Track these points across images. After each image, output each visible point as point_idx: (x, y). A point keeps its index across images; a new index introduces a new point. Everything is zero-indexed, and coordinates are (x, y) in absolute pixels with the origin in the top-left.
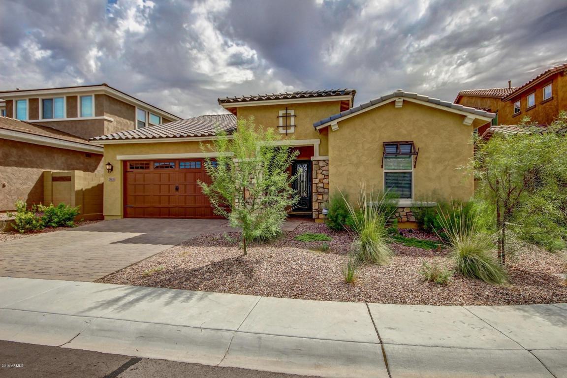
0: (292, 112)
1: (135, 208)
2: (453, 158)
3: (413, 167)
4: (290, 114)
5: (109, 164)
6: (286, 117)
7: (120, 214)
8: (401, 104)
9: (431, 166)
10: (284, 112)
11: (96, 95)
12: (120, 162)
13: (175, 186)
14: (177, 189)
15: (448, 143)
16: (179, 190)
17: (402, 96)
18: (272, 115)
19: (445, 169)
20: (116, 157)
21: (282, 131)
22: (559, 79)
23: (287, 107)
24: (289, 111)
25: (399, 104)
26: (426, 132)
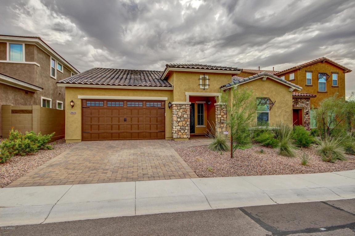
0: (207, 77)
1: (91, 134)
2: (285, 107)
3: (269, 110)
4: (206, 77)
5: (72, 101)
6: (204, 79)
7: (80, 139)
8: (266, 79)
9: (276, 110)
10: (203, 76)
11: (26, 44)
12: (80, 100)
13: (123, 118)
14: (125, 120)
15: (283, 99)
16: (127, 121)
17: (267, 75)
18: (196, 77)
19: (282, 112)
20: (78, 97)
21: (201, 87)
22: (298, 71)
23: (204, 74)
24: (206, 76)
25: (265, 79)
26: (274, 93)
